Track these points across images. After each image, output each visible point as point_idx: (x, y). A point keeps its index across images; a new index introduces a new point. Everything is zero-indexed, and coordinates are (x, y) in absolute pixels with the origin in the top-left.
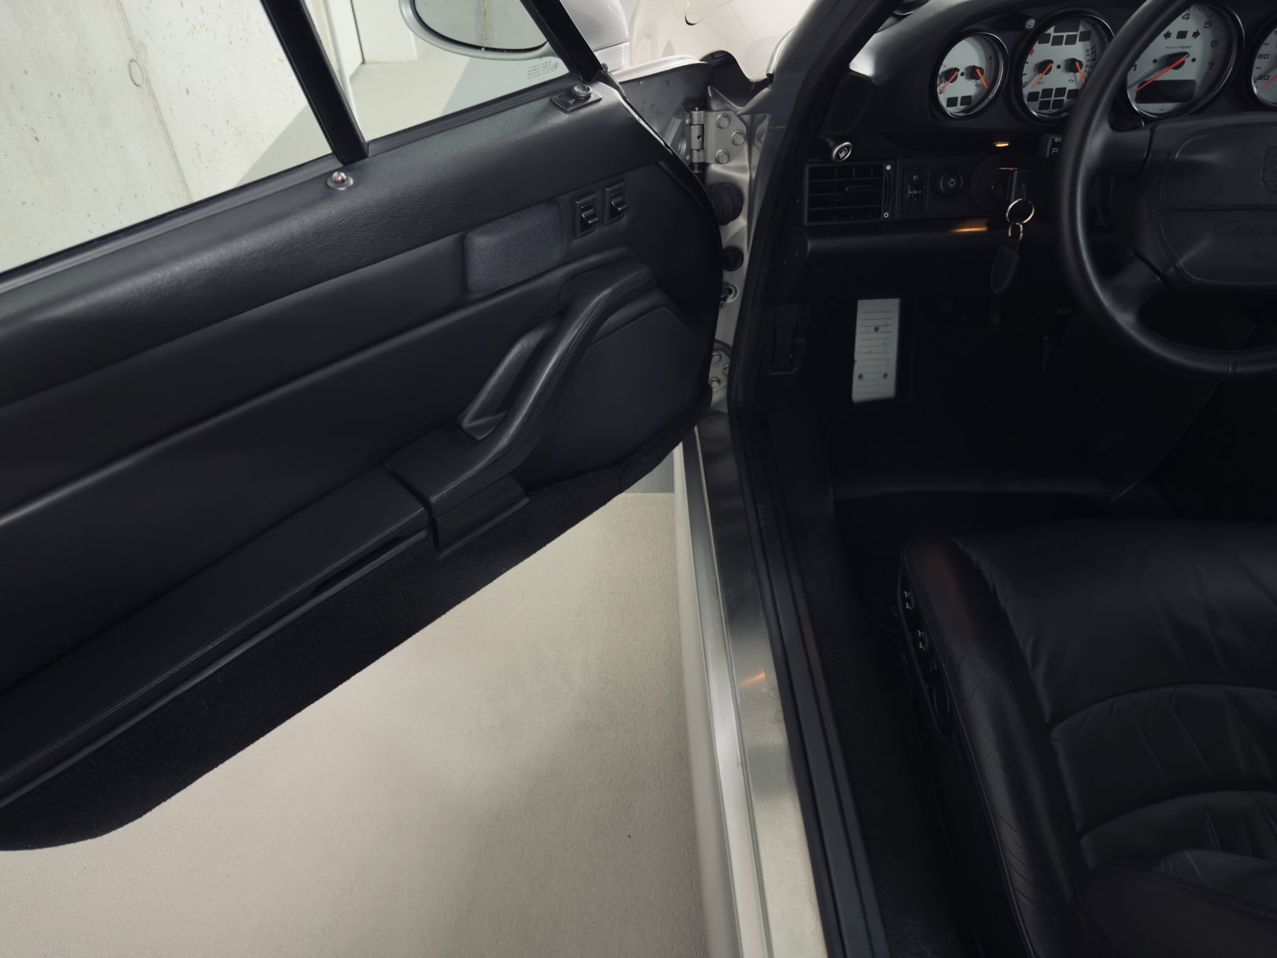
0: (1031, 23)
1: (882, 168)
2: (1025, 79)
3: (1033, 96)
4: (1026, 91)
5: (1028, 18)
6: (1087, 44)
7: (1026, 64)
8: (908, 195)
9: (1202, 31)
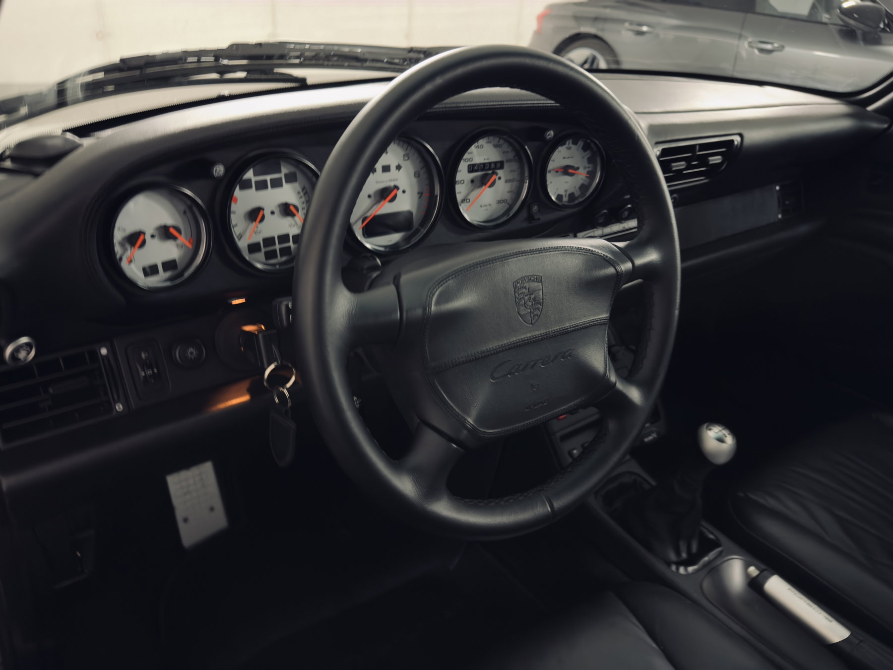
0: (219, 170)
1: (95, 355)
4: (243, 244)
5: (212, 164)
6: (297, 186)
7: (232, 215)
8: (142, 378)
9: (402, 163)
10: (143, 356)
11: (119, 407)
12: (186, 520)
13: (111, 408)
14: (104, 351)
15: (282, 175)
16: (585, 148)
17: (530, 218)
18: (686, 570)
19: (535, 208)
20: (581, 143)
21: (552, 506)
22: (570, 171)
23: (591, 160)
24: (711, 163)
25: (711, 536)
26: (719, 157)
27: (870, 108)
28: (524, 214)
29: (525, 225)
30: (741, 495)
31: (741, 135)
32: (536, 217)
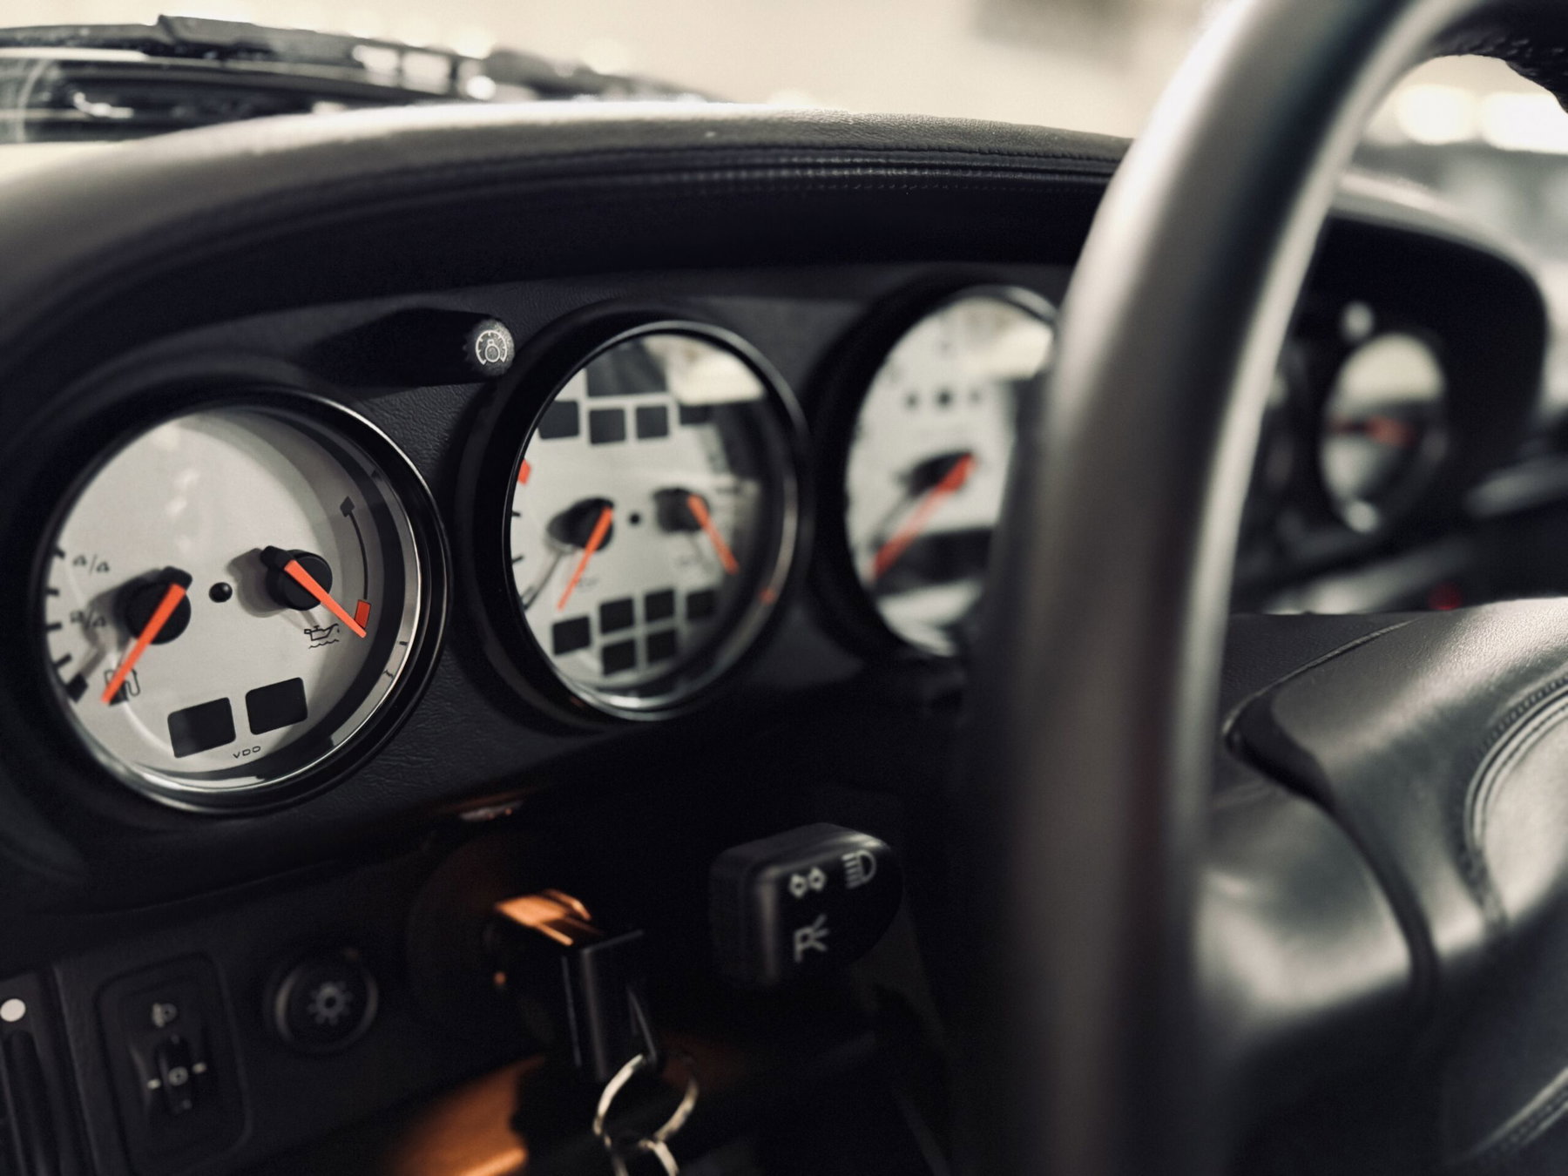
0: (494, 344)
2: (524, 576)
3: (571, 634)
4: (540, 621)
7: (514, 520)
8: (148, 1099)
14: (14, 1012)
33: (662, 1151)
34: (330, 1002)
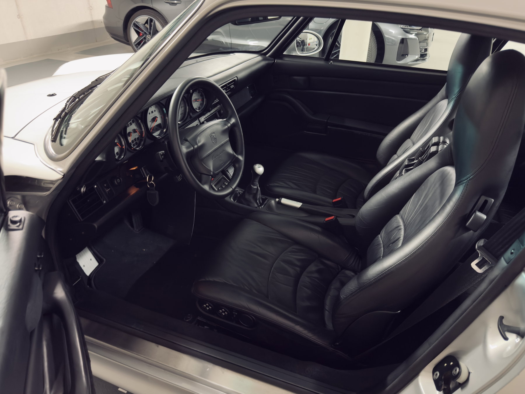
1: (93, 187)
4: (130, 143)
6: (134, 123)
7: (127, 135)
8: (107, 192)
9: (156, 110)
10: (105, 185)
11: (105, 202)
12: (84, 266)
13: (102, 203)
14: (95, 186)
15: (131, 121)
16: (199, 93)
17: (191, 117)
18: (261, 207)
19: (191, 114)
20: (197, 91)
21: (232, 188)
22: (198, 100)
23: (201, 96)
24: (232, 88)
25: (264, 198)
26: (233, 85)
27: (267, 56)
28: (189, 117)
29: (190, 119)
30: (268, 185)
31: (237, 77)
32: (192, 116)
33: (152, 182)
34: (119, 181)
